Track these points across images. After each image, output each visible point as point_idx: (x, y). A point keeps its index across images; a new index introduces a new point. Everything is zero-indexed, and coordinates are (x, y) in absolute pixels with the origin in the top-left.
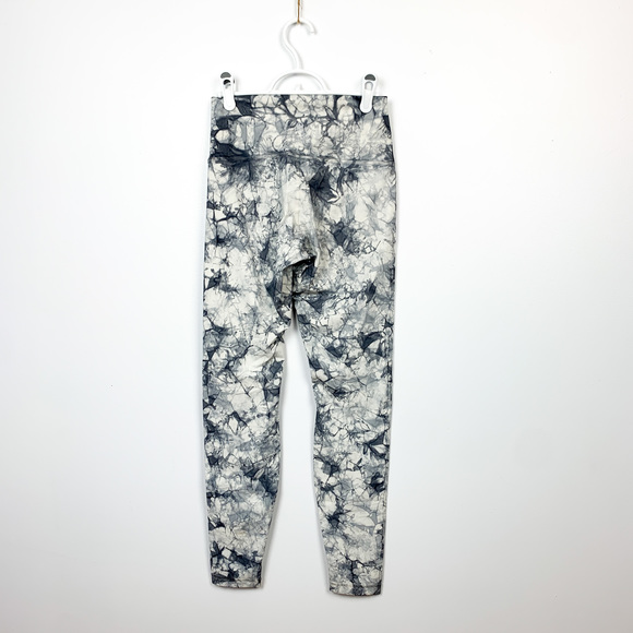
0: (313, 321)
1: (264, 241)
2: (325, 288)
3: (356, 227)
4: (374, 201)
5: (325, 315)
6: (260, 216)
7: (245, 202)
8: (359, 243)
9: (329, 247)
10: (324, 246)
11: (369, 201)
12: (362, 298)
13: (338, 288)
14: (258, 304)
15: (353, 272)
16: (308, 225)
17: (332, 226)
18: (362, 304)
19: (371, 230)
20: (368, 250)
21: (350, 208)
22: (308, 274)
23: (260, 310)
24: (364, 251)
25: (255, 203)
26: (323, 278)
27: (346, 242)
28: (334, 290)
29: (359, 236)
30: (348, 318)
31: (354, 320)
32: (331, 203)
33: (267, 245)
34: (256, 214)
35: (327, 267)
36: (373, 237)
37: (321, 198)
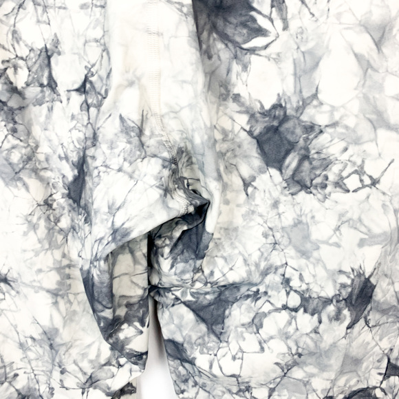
0: (202, 361)
1: (74, 157)
2: (233, 277)
3: (321, 119)
4: (378, 44)
5: (234, 347)
6: (61, 89)
7: (22, 51)
8: (326, 164)
9: (245, 171)
10: (231, 167)
11: (365, 44)
12: (337, 317)
13: (265, 273)
14: (58, 322)
15: (307, 237)
16: (186, 115)
17: (252, 116)
18: (334, 333)
19: (365, 129)
20: (352, 183)
21: (307, 66)
22: (187, 247)
23: (64, 336)
24: (340, 184)
25: (47, 55)
26: (227, 250)
27: (292, 161)
28: (256, 278)
29: (329, 144)
30: (295, 364)
31: (311, 369)
32: (252, 51)
33: (82, 166)
34: (52, 84)
35: (239, 221)
36: (370, 148)
37: (225, 38)
